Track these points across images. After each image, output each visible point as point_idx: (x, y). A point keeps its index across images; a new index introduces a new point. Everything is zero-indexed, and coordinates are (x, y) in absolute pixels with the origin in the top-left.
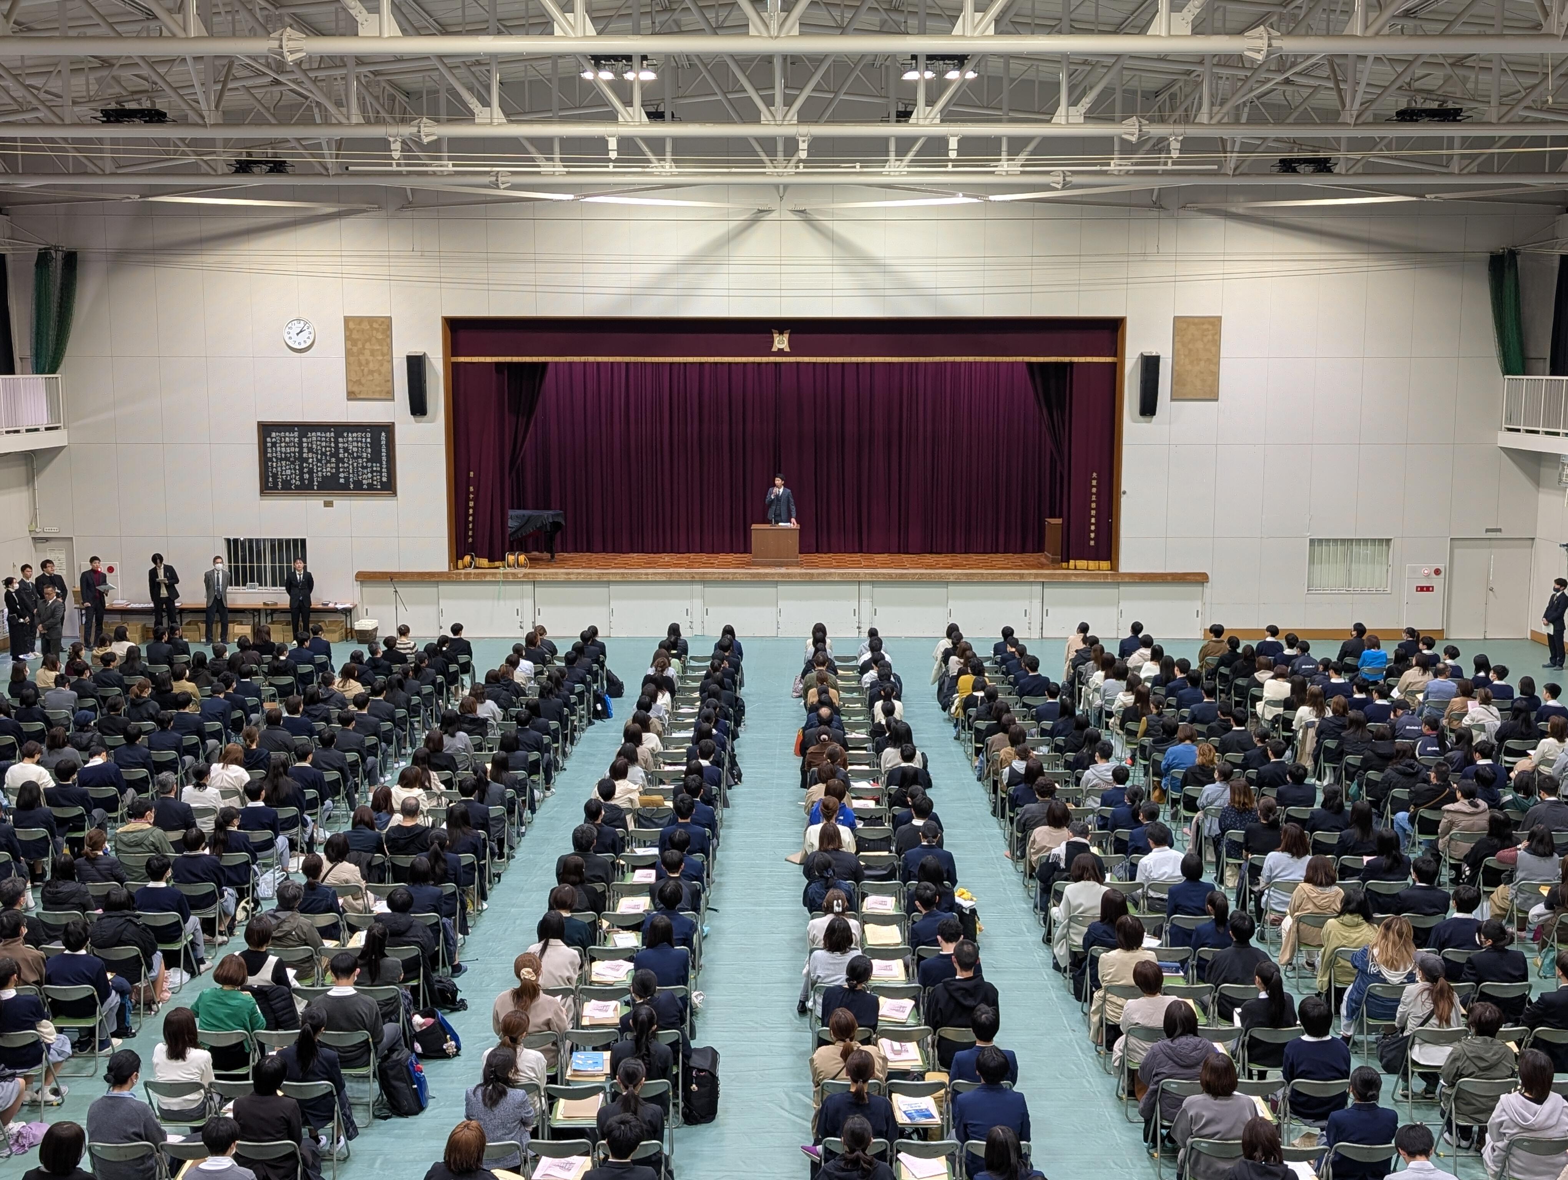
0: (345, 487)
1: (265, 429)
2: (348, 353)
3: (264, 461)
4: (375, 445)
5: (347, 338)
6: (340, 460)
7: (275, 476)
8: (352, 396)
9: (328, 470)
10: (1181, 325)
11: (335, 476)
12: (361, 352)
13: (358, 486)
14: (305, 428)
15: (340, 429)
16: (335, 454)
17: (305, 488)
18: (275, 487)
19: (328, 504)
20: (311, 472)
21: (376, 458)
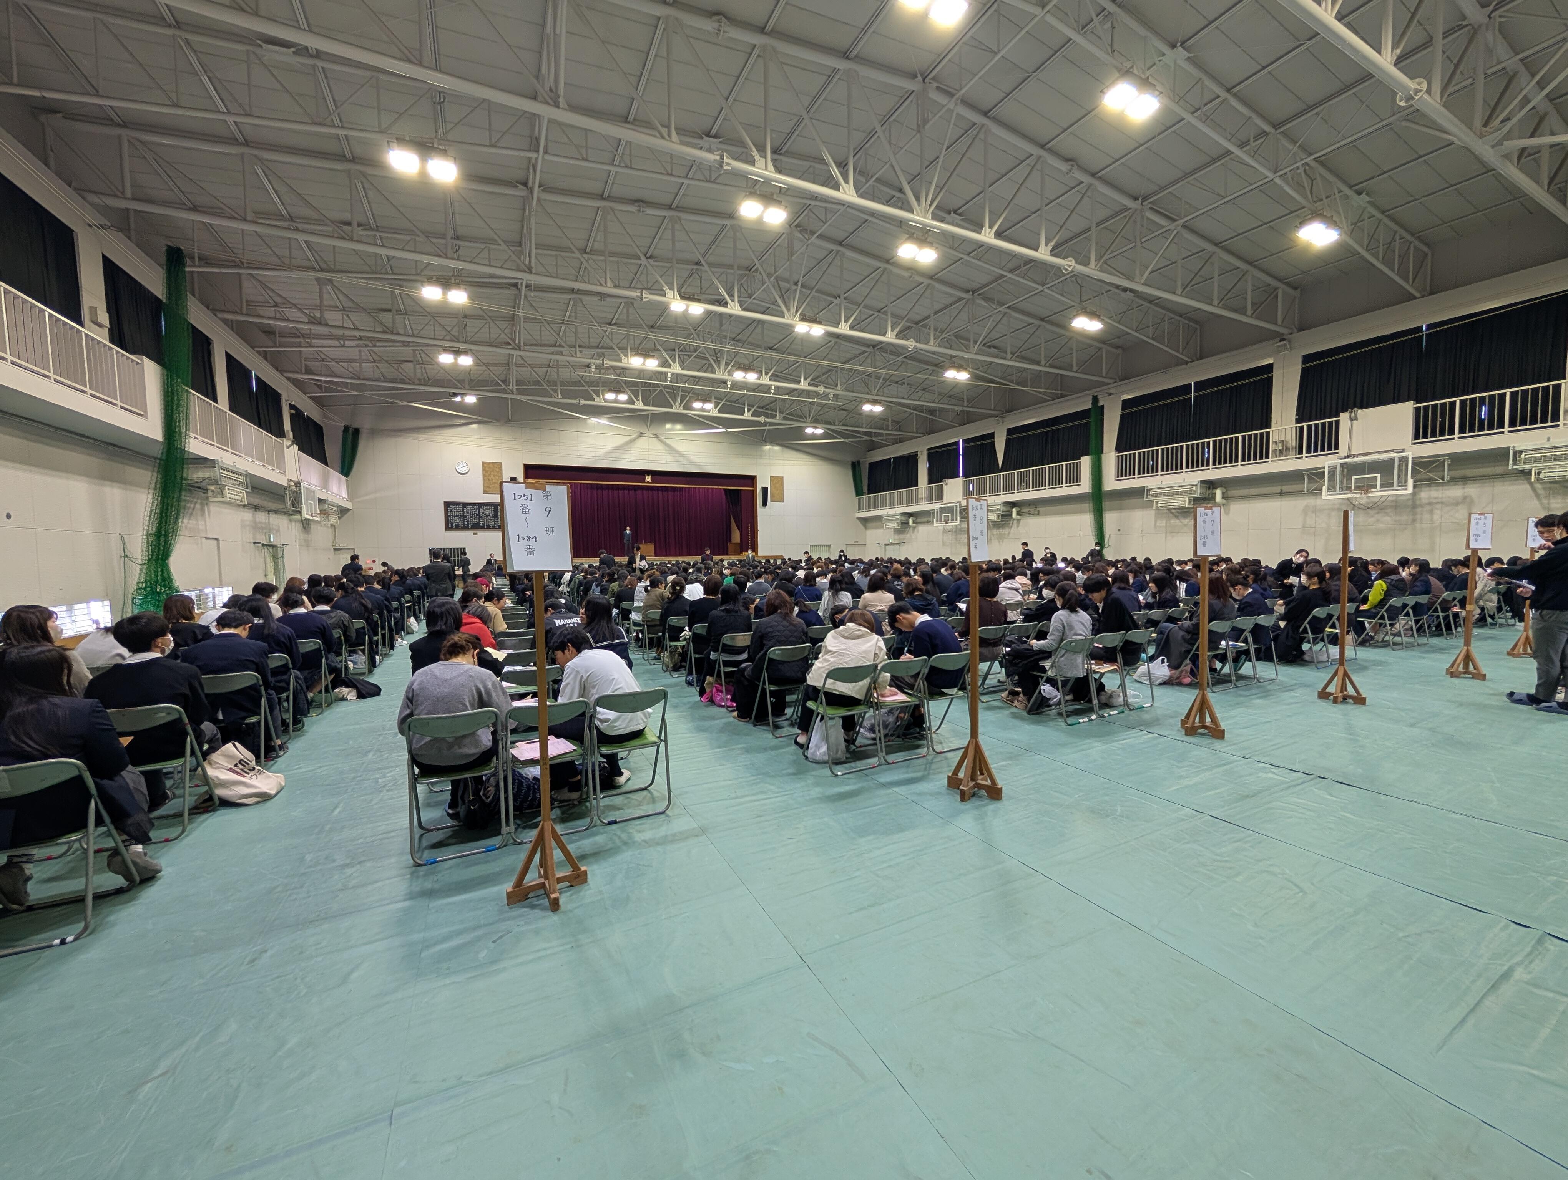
0: (483, 527)
1: (447, 505)
2: (484, 476)
3: (447, 517)
4: (496, 511)
5: (483, 470)
6: (480, 517)
7: (452, 523)
8: (485, 492)
9: (475, 521)
10: (773, 478)
11: (478, 523)
12: (490, 475)
13: (488, 527)
14: (465, 505)
15: (480, 505)
16: (479, 515)
17: (465, 527)
18: (452, 527)
19: (475, 534)
20: (468, 521)
21: (496, 516)
